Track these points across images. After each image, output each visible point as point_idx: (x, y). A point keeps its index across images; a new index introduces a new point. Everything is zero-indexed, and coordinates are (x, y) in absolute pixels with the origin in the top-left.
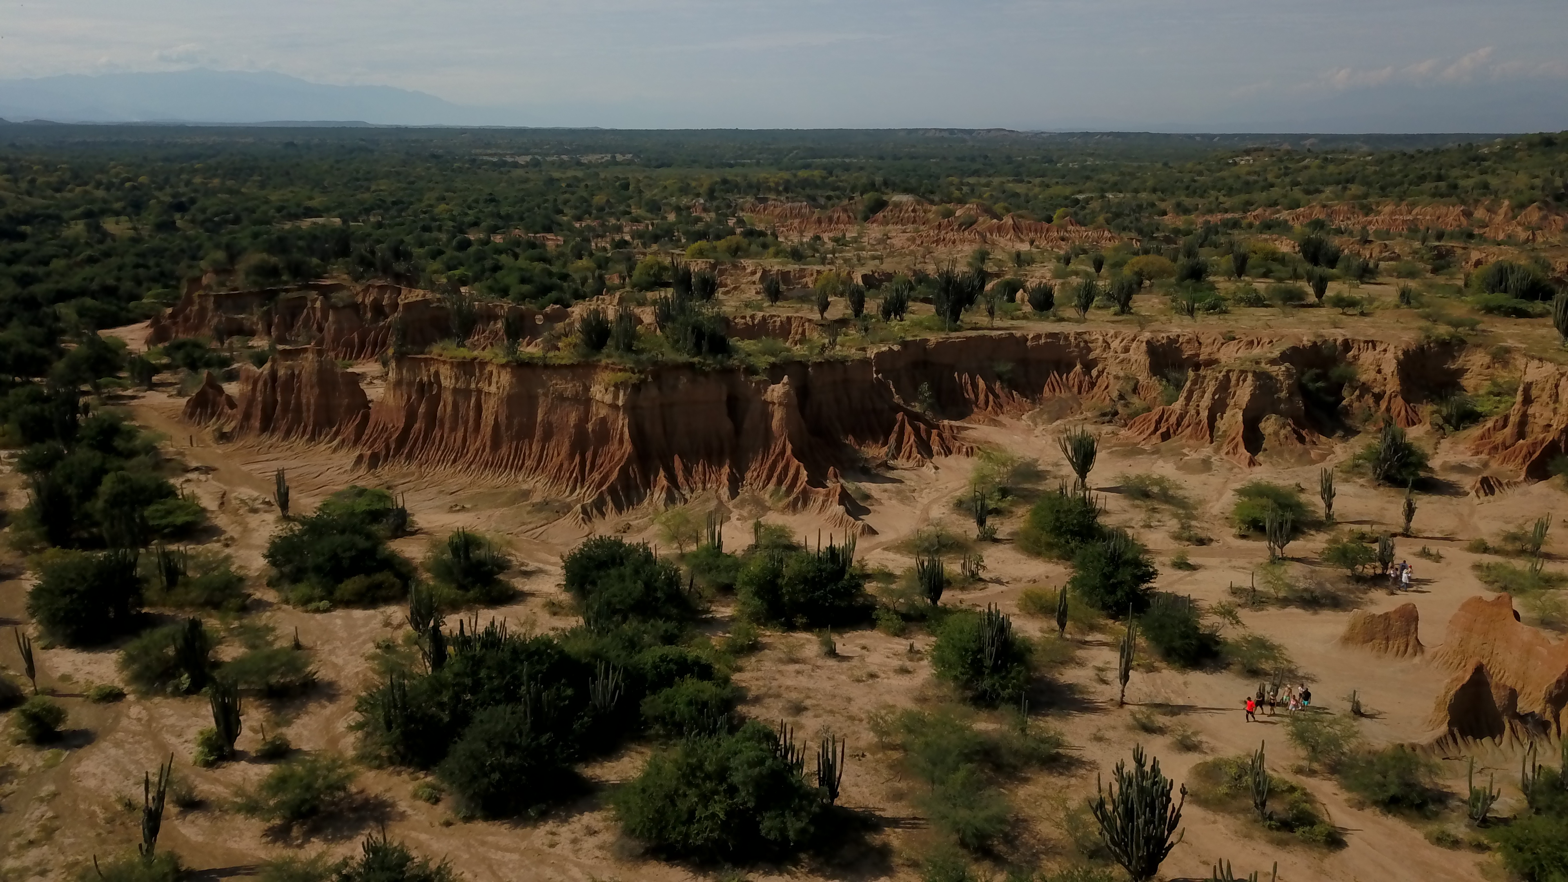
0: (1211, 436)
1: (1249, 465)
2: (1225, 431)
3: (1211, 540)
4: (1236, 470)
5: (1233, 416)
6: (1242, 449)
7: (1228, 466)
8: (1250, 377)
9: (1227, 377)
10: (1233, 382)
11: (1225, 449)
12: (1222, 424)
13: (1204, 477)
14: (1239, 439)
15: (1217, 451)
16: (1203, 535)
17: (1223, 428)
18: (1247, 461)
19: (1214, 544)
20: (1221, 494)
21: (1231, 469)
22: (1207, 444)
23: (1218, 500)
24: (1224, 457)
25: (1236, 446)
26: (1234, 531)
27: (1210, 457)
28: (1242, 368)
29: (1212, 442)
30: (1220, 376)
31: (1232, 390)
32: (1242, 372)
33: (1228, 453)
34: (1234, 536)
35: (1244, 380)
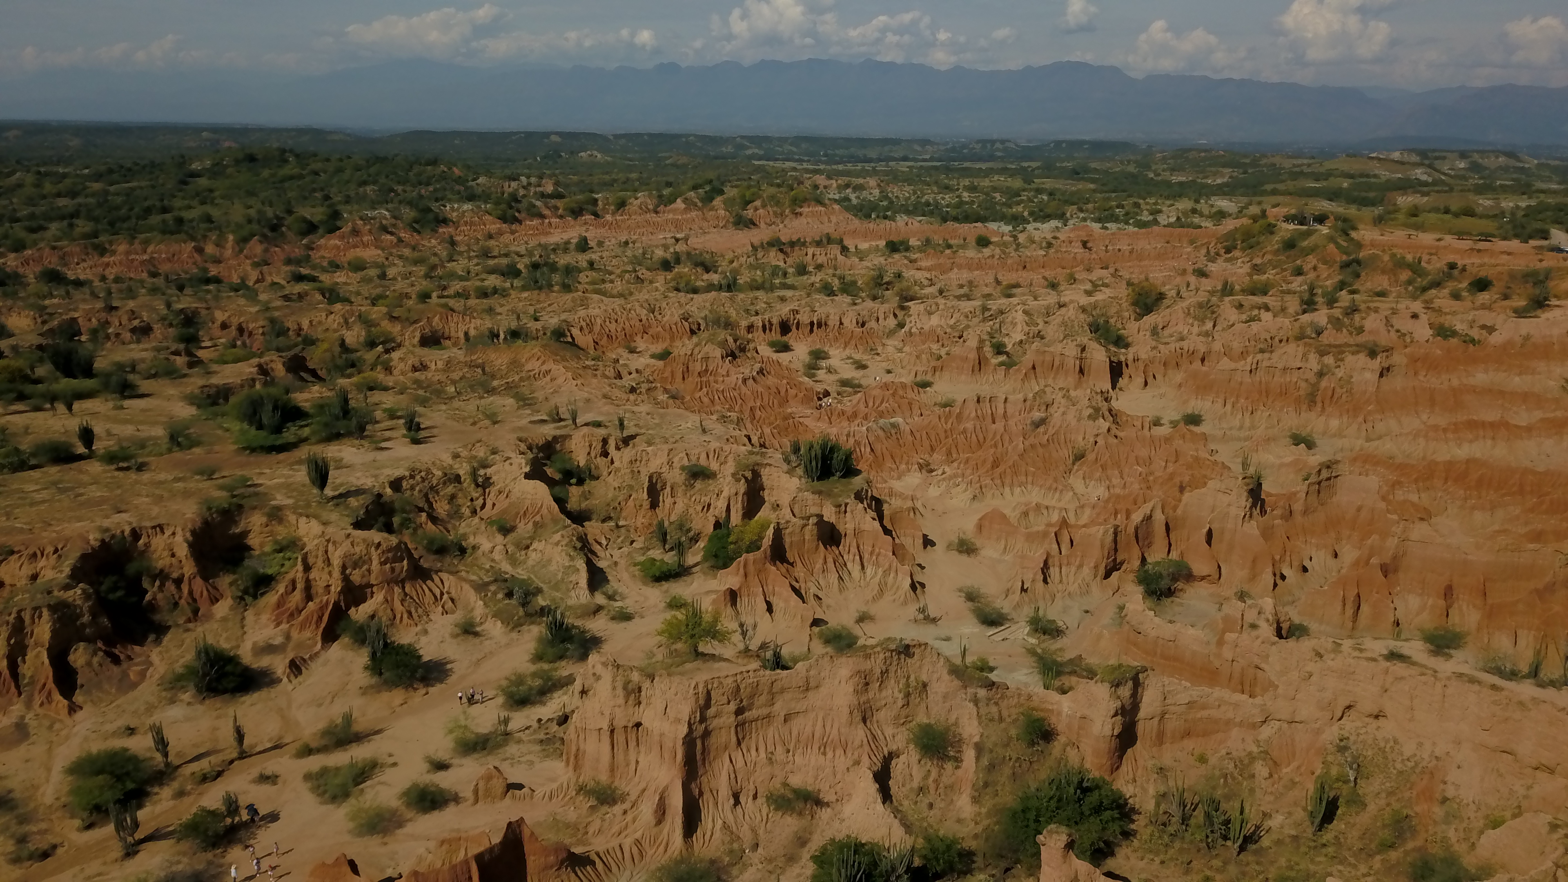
0: (18, 687)
1: (70, 713)
2: (32, 677)
3: (55, 847)
4: (57, 726)
5: (37, 656)
6: (57, 696)
7: (46, 723)
8: (46, 613)
9: (20, 619)
10: (27, 620)
11: (37, 701)
12: (26, 669)
13: (22, 751)
14: (51, 685)
15: (29, 705)
16: (44, 846)
17: (29, 674)
18: (66, 710)
19: (60, 851)
20: (49, 770)
21: (50, 727)
22: (15, 699)
23: (48, 781)
24: (40, 711)
25: (50, 693)
26: (77, 822)
27: (23, 718)
28: (34, 604)
29: (20, 694)
30: (11, 619)
31: (28, 630)
32: (35, 609)
33: (42, 705)
34: (79, 830)
35: (40, 617)
